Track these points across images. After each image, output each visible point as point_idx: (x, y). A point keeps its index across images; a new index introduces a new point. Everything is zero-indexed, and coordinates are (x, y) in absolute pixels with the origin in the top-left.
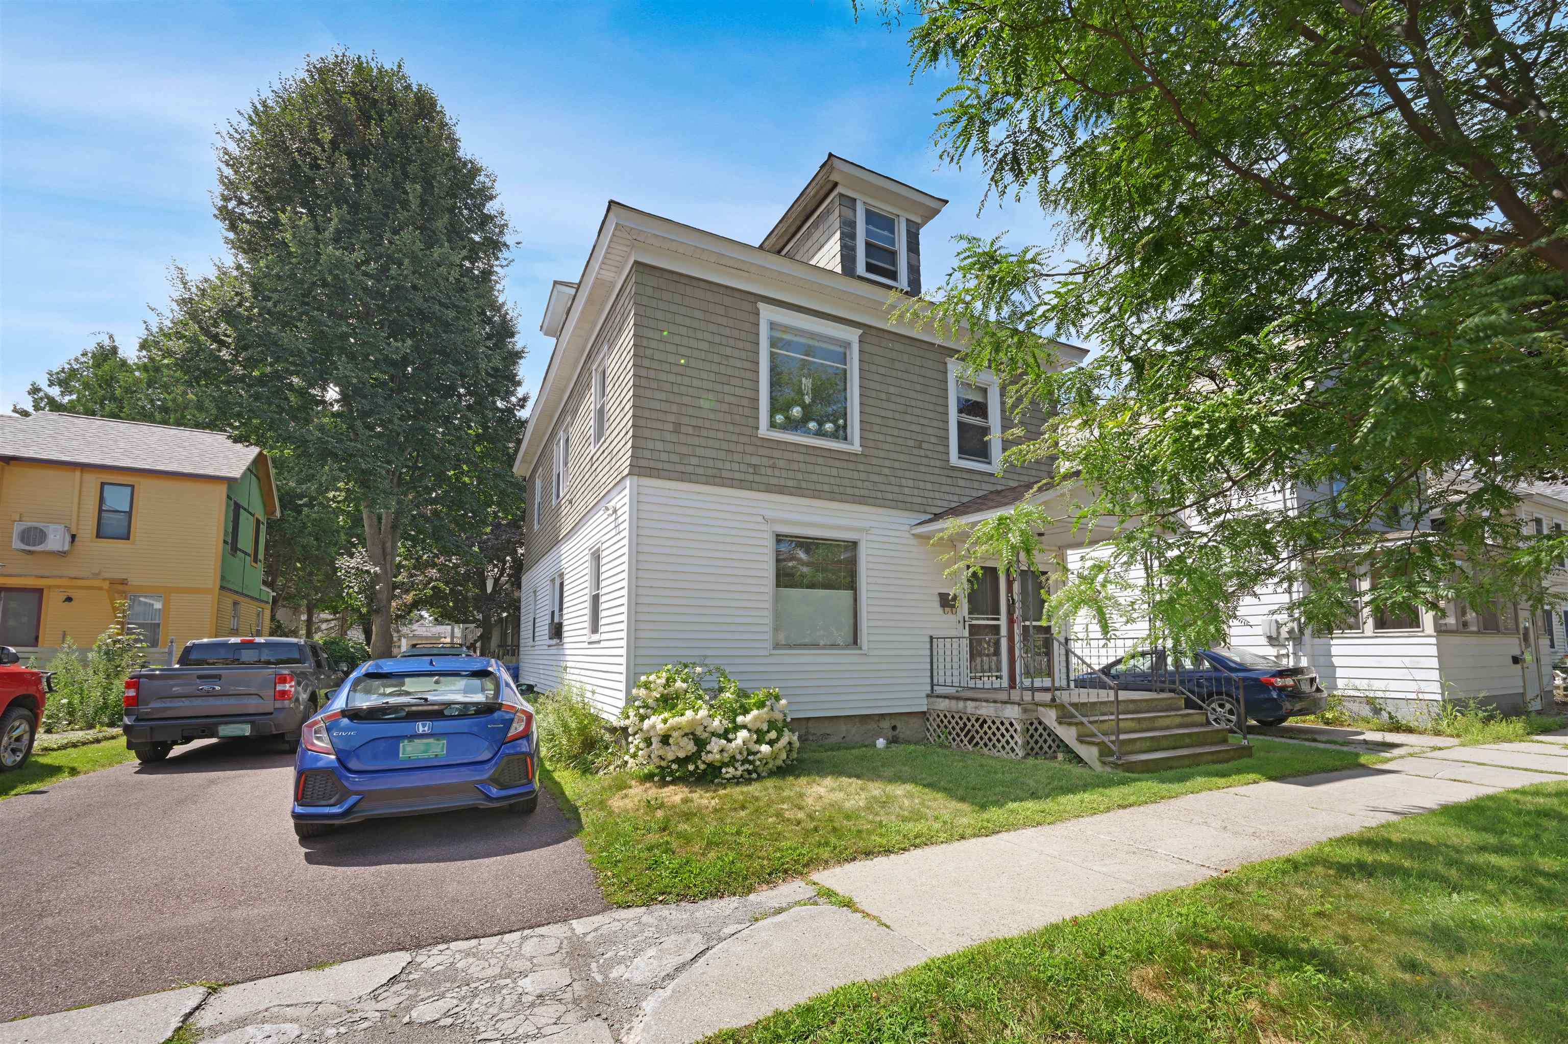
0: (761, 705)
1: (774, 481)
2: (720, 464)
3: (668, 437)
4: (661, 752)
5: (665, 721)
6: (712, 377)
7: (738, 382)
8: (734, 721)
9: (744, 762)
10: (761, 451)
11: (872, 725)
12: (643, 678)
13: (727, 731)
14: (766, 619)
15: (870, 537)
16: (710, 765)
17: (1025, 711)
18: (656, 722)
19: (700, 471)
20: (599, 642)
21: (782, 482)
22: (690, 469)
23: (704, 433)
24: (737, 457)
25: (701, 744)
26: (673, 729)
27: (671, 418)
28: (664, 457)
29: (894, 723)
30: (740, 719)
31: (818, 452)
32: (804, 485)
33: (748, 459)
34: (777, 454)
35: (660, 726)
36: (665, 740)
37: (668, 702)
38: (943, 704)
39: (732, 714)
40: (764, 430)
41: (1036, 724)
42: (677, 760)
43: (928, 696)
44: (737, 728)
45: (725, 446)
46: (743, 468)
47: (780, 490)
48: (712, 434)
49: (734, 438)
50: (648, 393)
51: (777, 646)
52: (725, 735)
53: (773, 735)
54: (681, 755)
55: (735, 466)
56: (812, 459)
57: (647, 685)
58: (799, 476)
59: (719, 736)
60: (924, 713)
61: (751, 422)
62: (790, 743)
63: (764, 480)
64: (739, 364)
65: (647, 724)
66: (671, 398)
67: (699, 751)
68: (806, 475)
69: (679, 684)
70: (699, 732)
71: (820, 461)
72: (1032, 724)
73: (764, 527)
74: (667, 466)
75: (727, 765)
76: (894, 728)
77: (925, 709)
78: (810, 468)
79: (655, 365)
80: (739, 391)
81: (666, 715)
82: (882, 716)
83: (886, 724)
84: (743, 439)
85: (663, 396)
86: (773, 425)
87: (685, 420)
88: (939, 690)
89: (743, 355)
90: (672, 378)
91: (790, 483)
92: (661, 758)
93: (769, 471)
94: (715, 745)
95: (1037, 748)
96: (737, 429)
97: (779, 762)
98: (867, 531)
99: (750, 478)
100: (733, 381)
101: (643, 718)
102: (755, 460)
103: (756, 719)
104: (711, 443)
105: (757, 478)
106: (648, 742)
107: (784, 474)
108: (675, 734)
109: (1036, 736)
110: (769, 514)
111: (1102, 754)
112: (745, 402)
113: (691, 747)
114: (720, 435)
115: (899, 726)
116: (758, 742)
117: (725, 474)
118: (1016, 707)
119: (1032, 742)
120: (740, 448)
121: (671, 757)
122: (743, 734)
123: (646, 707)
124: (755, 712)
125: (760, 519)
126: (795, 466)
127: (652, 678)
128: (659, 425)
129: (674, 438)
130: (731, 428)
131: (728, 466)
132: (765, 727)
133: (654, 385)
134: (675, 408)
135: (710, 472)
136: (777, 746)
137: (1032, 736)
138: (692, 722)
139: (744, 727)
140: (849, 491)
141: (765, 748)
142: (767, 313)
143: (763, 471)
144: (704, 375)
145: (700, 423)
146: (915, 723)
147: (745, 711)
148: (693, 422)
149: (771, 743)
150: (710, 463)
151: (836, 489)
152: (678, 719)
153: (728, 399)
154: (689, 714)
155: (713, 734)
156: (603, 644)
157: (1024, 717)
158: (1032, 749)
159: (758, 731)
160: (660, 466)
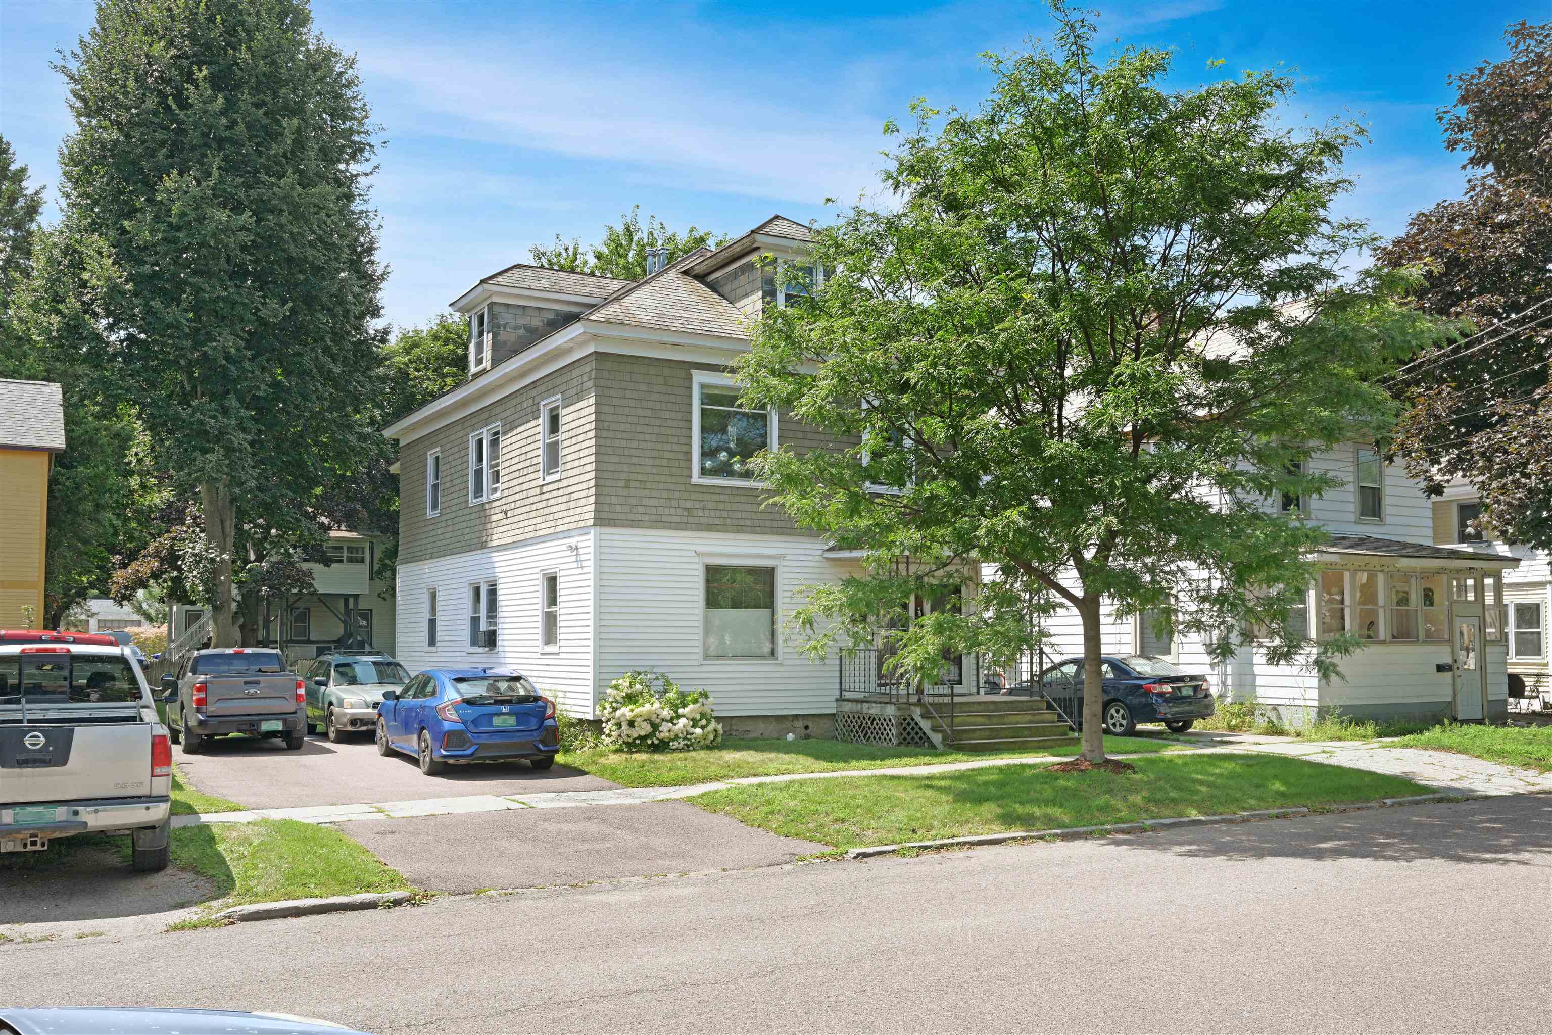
0: (695, 701)
1: (704, 521)
2: (660, 511)
3: (621, 492)
4: (629, 732)
5: (632, 711)
6: (654, 438)
7: (675, 440)
8: (677, 712)
9: (684, 739)
10: (694, 496)
11: (788, 724)
12: (614, 682)
13: (672, 719)
14: (697, 635)
15: (786, 563)
16: (661, 741)
17: (899, 709)
18: (626, 712)
19: (646, 518)
20: (558, 654)
21: (711, 521)
22: (638, 517)
23: (648, 485)
24: (674, 503)
25: (655, 727)
26: (636, 716)
27: (623, 476)
28: (619, 509)
29: (806, 723)
30: (681, 711)
31: (740, 492)
32: (729, 521)
33: (683, 504)
34: (707, 497)
35: (629, 715)
36: (631, 724)
37: (631, 698)
38: (847, 707)
39: (675, 707)
40: (696, 478)
41: (909, 719)
42: (640, 737)
43: (837, 700)
44: (679, 717)
45: (665, 495)
46: (679, 511)
47: (709, 528)
48: (654, 486)
49: (672, 487)
50: (606, 458)
51: (707, 657)
52: (671, 720)
53: (704, 722)
54: (643, 733)
55: (673, 511)
56: (737, 499)
57: (616, 687)
58: (725, 514)
59: (667, 721)
60: (834, 715)
61: (685, 472)
62: (715, 731)
63: (696, 520)
64: (675, 424)
65: (618, 713)
66: (623, 460)
67: (654, 732)
68: (731, 513)
69: (638, 687)
70: (654, 718)
71: (743, 499)
72: (905, 720)
73: (696, 560)
74: (621, 516)
75: (673, 740)
76: (807, 728)
77: (834, 711)
78: (734, 507)
79: (611, 434)
80: (675, 448)
81: (631, 707)
82: (796, 717)
83: (799, 724)
84: (679, 487)
85: (615, 459)
86: (704, 471)
87: (633, 476)
88: (847, 695)
89: (679, 416)
90: (624, 443)
91: (717, 521)
92: (628, 736)
93: (700, 513)
94: (665, 727)
95: (909, 739)
96: (674, 480)
97: (708, 742)
98: (781, 557)
99: (685, 520)
100: (671, 439)
101: (615, 710)
102: (689, 504)
103: (692, 711)
104: (654, 494)
105: (691, 520)
106: (619, 725)
107: (712, 513)
108: (639, 719)
109: (909, 729)
110: (700, 548)
111: (944, 739)
112: (681, 456)
113: (648, 729)
114: (661, 486)
115: (811, 726)
116: (694, 726)
117: (665, 518)
118: (893, 706)
119: (905, 734)
120: (677, 495)
121: (635, 736)
122: (682, 722)
123: (617, 702)
124: (691, 706)
125: (693, 553)
126: (722, 506)
127: (620, 682)
128: (614, 483)
129: (625, 492)
130: (669, 479)
131: (667, 511)
132: (698, 717)
133: (610, 451)
134: (625, 468)
135: (653, 518)
136: (706, 730)
137: (905, 729)
138: (650, 712)
139: (684, 716)
140: (768, 524)
141: (698, 731)
142: (699, 378)
143: (695, 513)
144: (648, 437)
145: (645, 478)
146: (826, 724)
147: (684, 706)
148: (640, 477)
149: (703, 728)
150: (654, 511)
151: (757, 523)
152: (641, 709)
153: (667, 455)
154: (648, 706)
155: (663, 720)
156: (562, 656)
157: (898, 714)
158: (905, 739)
159: (693, 720)
160: (615, 516)
